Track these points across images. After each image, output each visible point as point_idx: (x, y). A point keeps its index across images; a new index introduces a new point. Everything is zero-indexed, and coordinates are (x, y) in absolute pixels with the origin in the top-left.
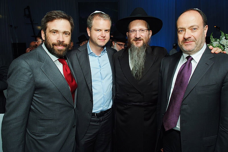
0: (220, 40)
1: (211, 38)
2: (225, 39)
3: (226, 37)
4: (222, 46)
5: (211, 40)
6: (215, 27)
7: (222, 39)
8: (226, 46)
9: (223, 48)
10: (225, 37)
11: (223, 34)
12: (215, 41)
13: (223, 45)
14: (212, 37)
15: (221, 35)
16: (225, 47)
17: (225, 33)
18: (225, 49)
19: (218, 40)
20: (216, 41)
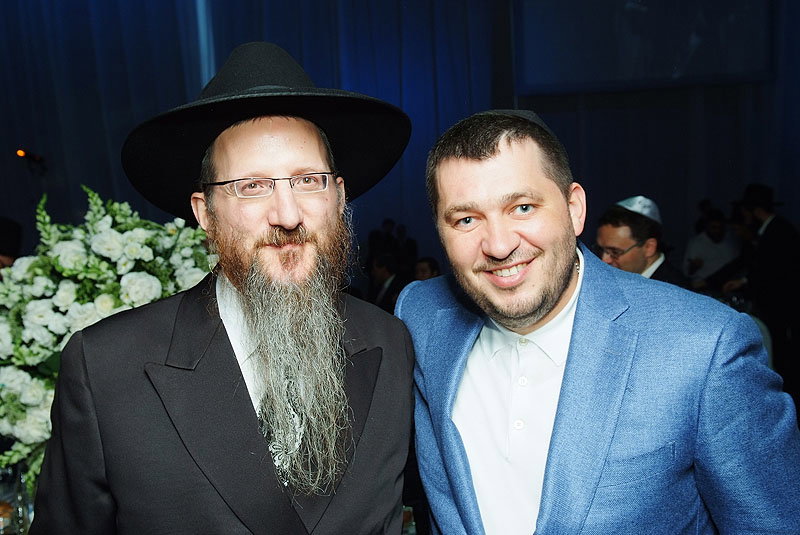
0: (87, 231)
1: (44, 224)
2: (112, 227)
3: (113, 217)
4: (104, 265)
5: (43, 234)
6: (21, 153)
7: (100, 228)
8: (125, 264)
9: (111, 274)
10: (109, 219)
11: (95, 201)
12: (65, 239)
13: (108, 260)
14: (43, 217)
15: (86, 208)
16: (122, 270)
17: (107, 197)
18: (119, 278)
19: (78, 233)
20: (69, 239)
